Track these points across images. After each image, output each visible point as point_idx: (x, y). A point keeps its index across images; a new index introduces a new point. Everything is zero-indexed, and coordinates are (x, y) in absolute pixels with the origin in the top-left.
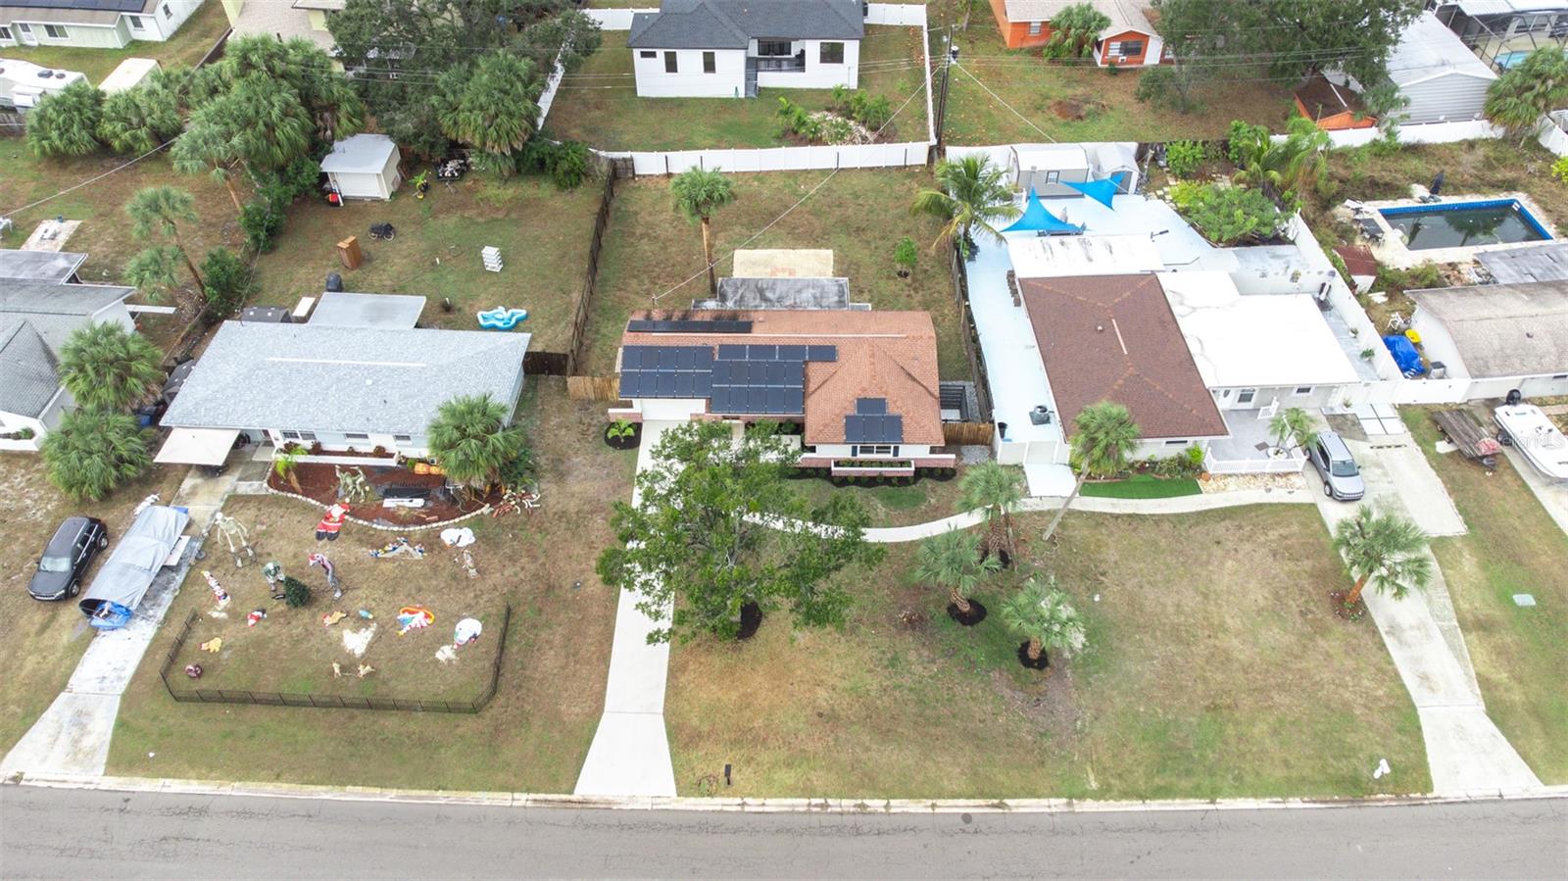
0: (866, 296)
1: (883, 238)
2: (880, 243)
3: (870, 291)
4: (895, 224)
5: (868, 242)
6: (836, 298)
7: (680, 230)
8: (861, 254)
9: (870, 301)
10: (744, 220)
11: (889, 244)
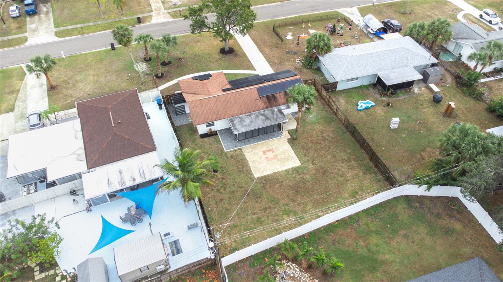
0: (228, 155)
1: (233, 192)
2: (233, 189)
3: (228, 158)
4: (230, 204)
5: (239, 187)
6: (235, 122)
7: (335, 169)
8: (240, 178)
9: (226, 153)
10: (309, 185)
11: (228, 190)
